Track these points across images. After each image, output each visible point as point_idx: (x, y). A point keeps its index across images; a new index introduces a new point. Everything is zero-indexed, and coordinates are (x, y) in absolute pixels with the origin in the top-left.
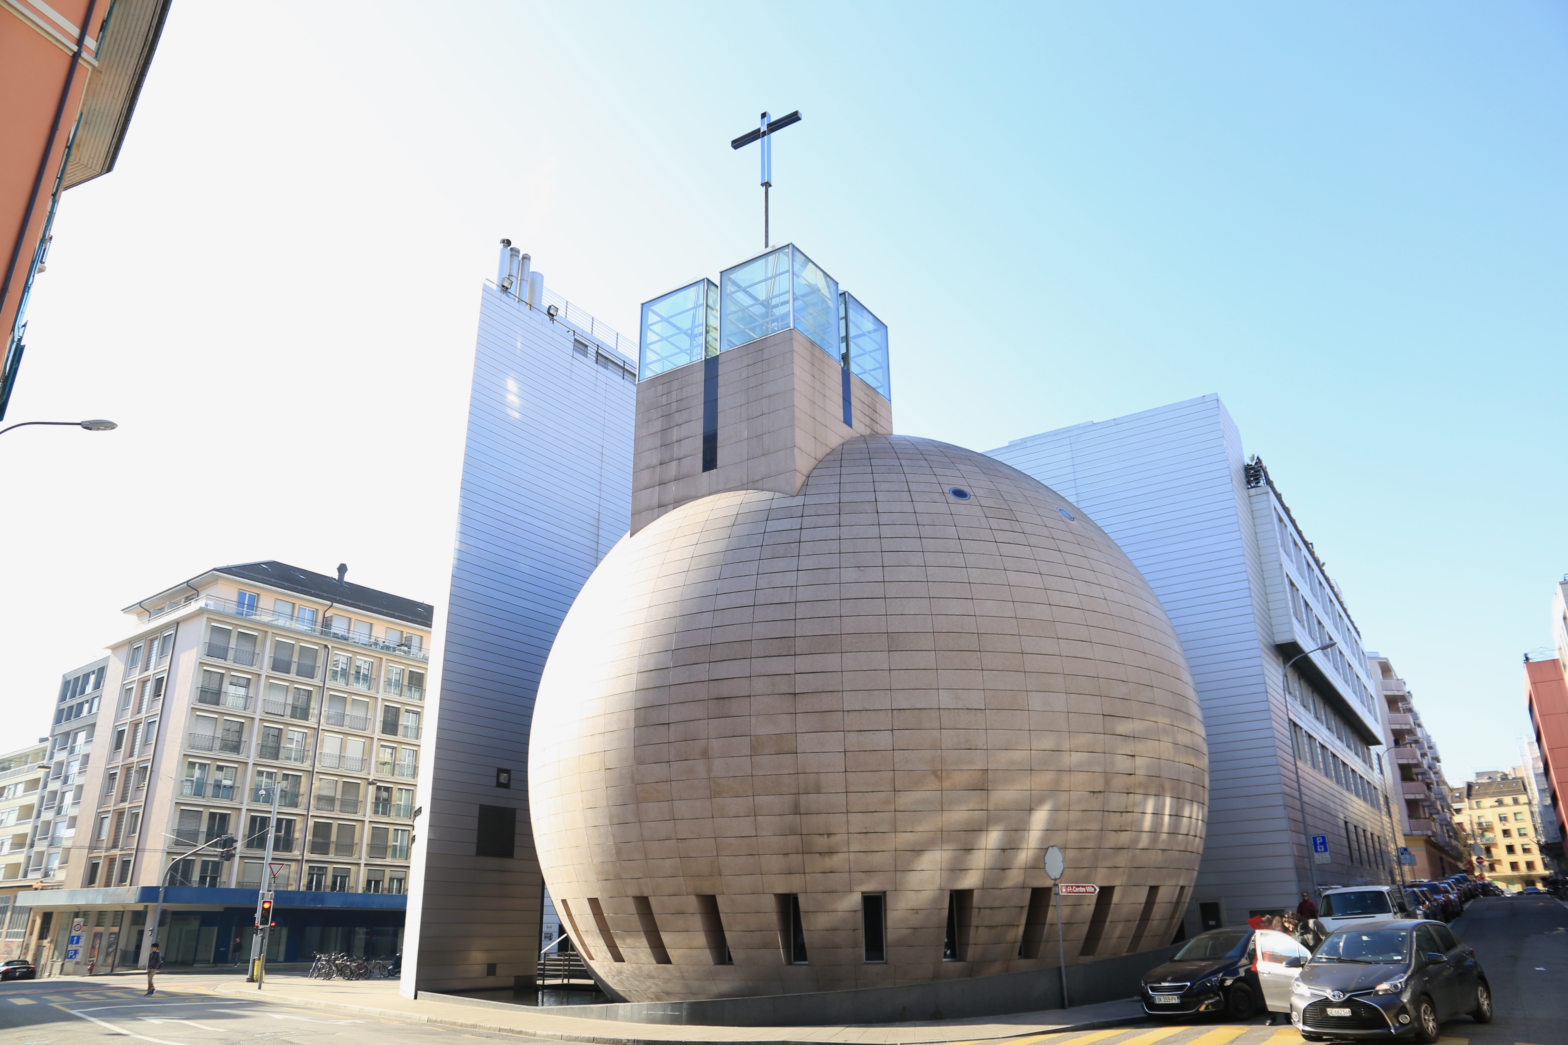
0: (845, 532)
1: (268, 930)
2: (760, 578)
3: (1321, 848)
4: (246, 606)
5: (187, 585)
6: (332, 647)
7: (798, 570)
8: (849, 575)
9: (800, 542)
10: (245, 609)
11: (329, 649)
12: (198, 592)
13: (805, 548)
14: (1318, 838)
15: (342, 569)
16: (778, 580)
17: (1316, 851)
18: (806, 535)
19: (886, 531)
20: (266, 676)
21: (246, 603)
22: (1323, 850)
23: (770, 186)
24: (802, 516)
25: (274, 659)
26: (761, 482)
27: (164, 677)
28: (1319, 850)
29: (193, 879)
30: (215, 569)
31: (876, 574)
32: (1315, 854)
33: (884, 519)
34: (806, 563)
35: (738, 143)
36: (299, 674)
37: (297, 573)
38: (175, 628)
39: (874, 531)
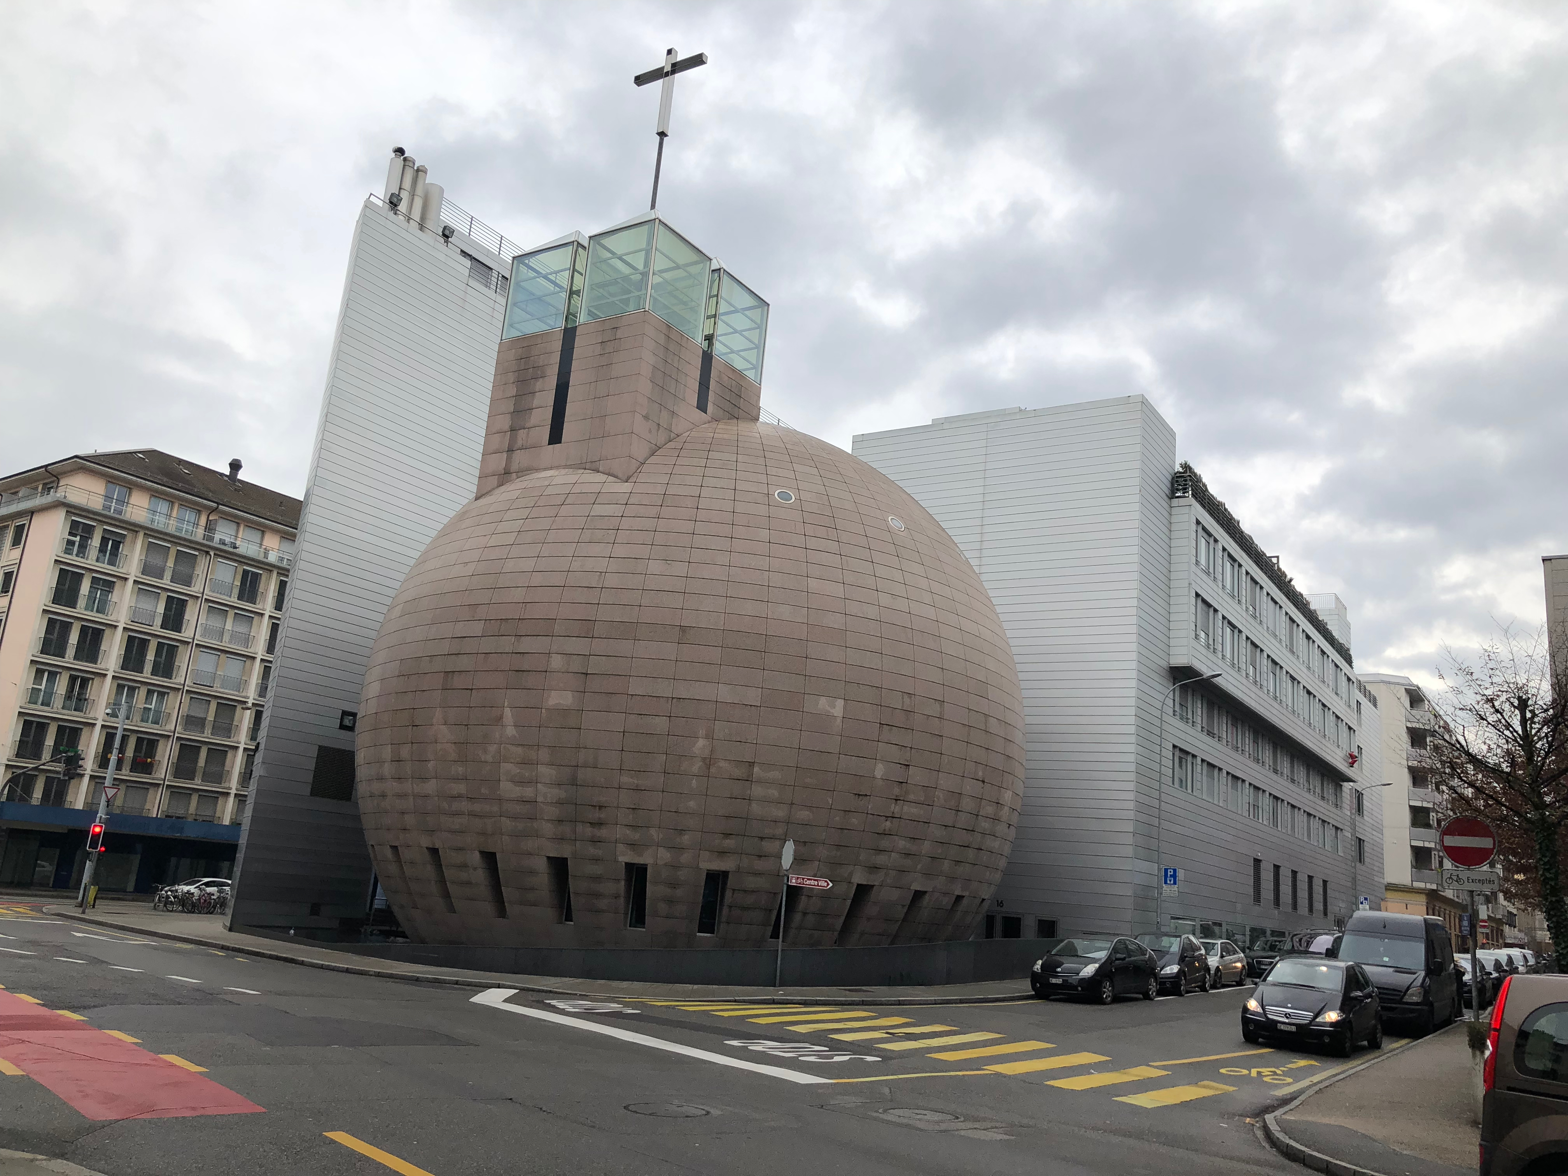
0: (662, 524)
1: (97, 854)
2: (575, 561)
3: (1170, 881)
4: (114, 501)
5: (46, 471)
6: (215, 554)
7: (610, 557)
8: (655, 567)
9: (618, 529)
10: (114, 504)
11: (211, 555)
12: (58, 478)
13: (622, 536)
14: (1169, 870)
15: (235, 466)
16: (590, 564)
17: (1166, 883)
18: (625, 523)
19: (700, 528)
20: (135, 581)
21: (115, 497)
22: (1172, 882)
23: (666, 135)
24: (626, 504)
25: (145, 563)
26: (598, 463)
27: (13, 571)
28: (1168, 882)
29: (35, 796)
30: (76, 457)
31: (681, 569)
32: (1164, 885)
33: (702, 515)
34: (619, 551)
35: (640, 80)
36: (173, 580)
37: (181, 467)
38: (29, 517)
39: (689, 526)
